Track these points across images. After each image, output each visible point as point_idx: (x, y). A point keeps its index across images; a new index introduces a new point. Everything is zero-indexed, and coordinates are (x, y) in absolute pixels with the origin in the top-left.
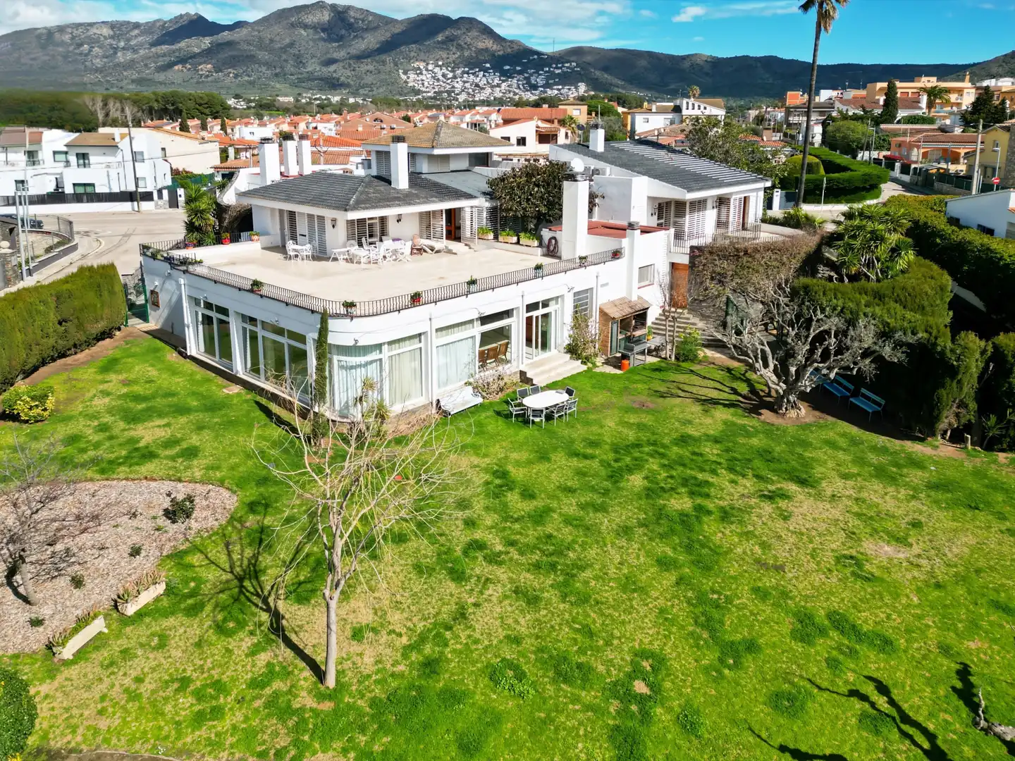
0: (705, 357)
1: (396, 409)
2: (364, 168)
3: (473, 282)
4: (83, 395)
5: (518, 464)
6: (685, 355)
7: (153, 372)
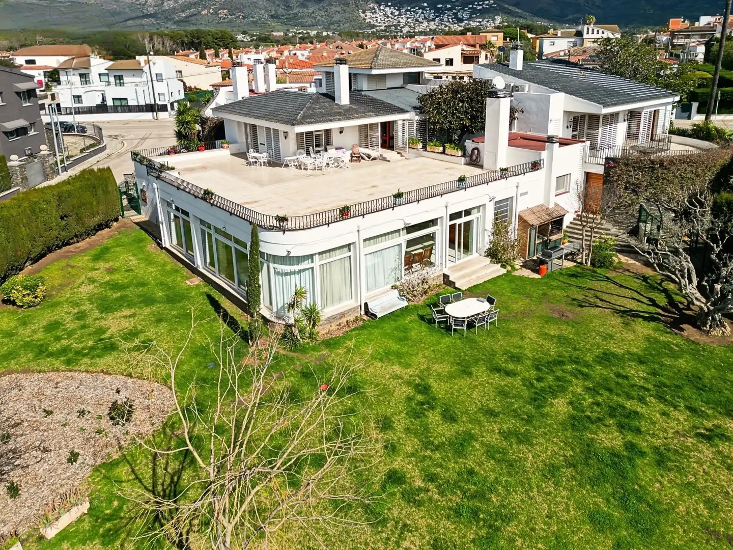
0: (619, 263)
1: (326, 312)
2: (316, 87)
3: (399, 195)
4: (74, 282)
5: (439, 377)
6: (600, 261)
7: (133, 261)
